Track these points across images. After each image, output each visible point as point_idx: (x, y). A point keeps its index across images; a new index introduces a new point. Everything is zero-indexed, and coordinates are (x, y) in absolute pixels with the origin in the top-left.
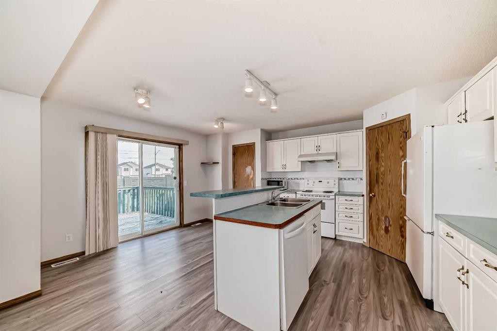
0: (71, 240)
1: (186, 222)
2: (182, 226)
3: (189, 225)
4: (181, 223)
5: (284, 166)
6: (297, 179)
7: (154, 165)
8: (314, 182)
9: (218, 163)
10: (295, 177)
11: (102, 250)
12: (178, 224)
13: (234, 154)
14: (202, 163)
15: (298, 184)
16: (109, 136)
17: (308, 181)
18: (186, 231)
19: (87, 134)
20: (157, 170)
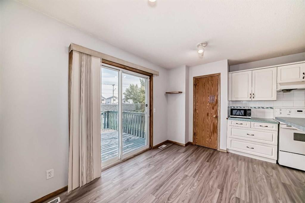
0: (52, 176)
1: (154, 144)
2: (152, 148)
3: (157, 147)
4: (150, 145)
5: (252, 95)
6: (263, 108)
7: (113, 97)
8: (290, 112)
9: (181, 92)
10: (260, 106)
11: (85, 183)
12: (148, 147)
13: (195, 85)
14: (166, 93)
15: (264, 113)
16: (93, 59)
17: (281, 110)
18: (154, 152)
19: (71, 54)
20: (114, 100)
